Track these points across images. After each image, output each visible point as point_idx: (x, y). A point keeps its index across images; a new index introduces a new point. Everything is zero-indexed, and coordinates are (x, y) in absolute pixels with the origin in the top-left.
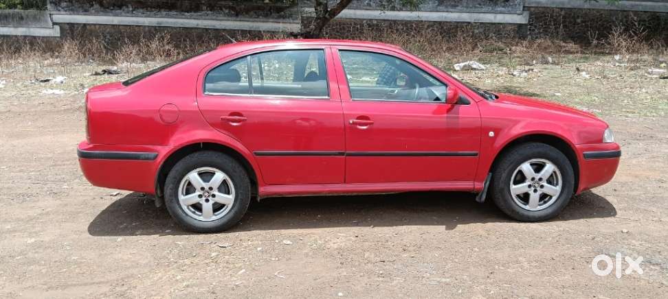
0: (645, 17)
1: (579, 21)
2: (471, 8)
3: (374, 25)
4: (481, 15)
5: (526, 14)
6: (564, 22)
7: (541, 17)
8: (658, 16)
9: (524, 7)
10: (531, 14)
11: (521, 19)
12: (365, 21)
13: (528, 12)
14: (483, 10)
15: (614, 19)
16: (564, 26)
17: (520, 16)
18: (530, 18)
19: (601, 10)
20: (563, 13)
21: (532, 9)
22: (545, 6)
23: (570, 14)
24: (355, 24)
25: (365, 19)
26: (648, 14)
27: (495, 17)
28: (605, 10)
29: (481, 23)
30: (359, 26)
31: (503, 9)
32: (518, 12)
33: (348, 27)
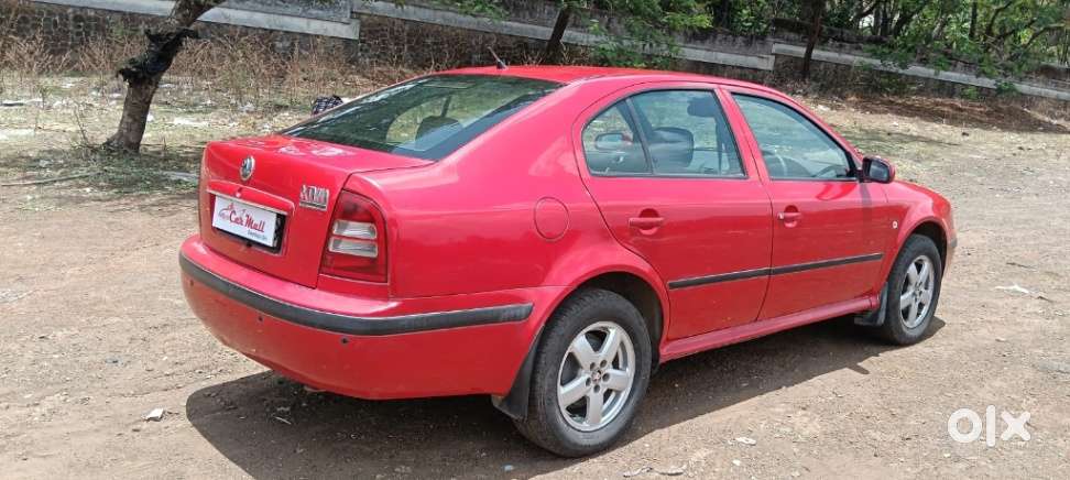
0: (510, 43)
1: (429, 41)
2: (270, 5)
3: (89, 18)
4: (287, 19)
5: (355, 23)
6: (409, 42)
7: (377, 31)
8: (525, 43)
9: (352, 12)
10: (362, 25)
11: (349, 31)
12: (70, 10)
13: (358, 21)
14: (289, 11)
15: (474, 43)
16: (409, 48)
17: (346, 27)
18: (361, 31)
19: (458, 28)
20: (407, 28)
21: (365, 17)
22: (381, 14)
23: (417, 31)
24: (50, 13)
25: (69, 6)
26: (514, 40)
27: (308, 24)
28: (461, 29)
29: (287, 32)
30: (57, 18)
31: (320, 12)
32: (344, 20)
33: (35, 19)
